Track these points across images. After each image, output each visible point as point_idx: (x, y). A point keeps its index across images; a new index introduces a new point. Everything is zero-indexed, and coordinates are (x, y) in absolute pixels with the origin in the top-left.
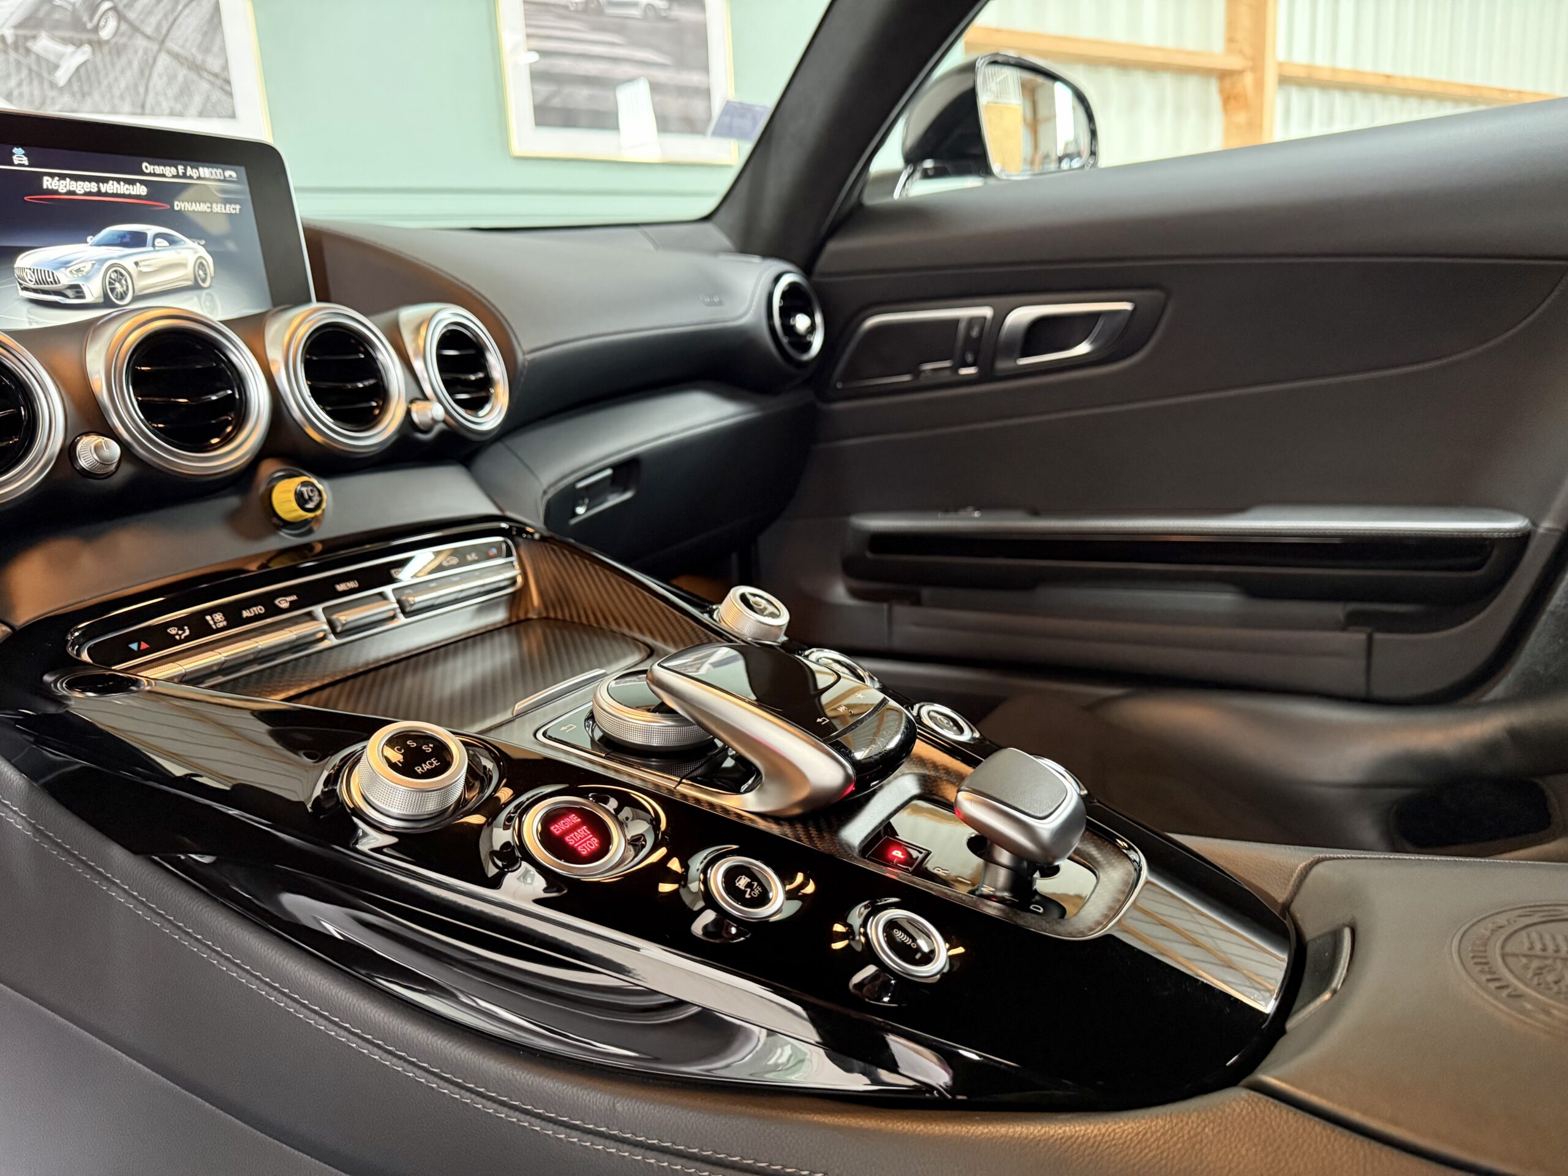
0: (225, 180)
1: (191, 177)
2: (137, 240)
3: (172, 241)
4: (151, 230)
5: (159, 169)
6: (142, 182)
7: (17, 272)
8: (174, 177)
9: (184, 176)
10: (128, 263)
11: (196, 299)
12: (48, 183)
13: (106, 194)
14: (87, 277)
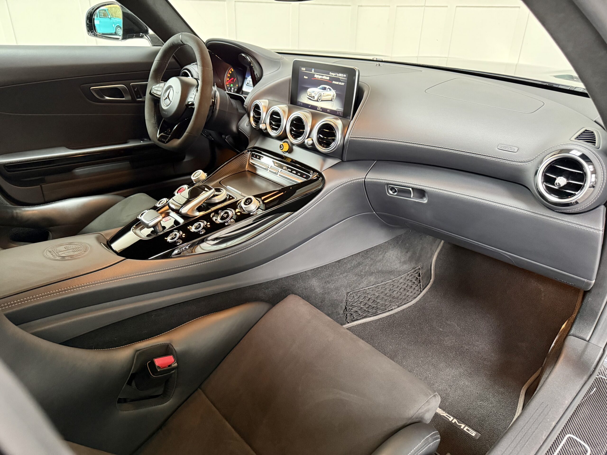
0: (343, 77)
1: (337, 76)
2: (324, 89)
3: (330, 90)
4: (327, 87)
5: (332, 74)
6: (329, 77)
7: (307, 92)
8: (335, 76)
9: (336, 76)
10: (322, 93)
11: (331, 103)
12: (316, 76)
13: (323, 79)
14: (316, 95)
